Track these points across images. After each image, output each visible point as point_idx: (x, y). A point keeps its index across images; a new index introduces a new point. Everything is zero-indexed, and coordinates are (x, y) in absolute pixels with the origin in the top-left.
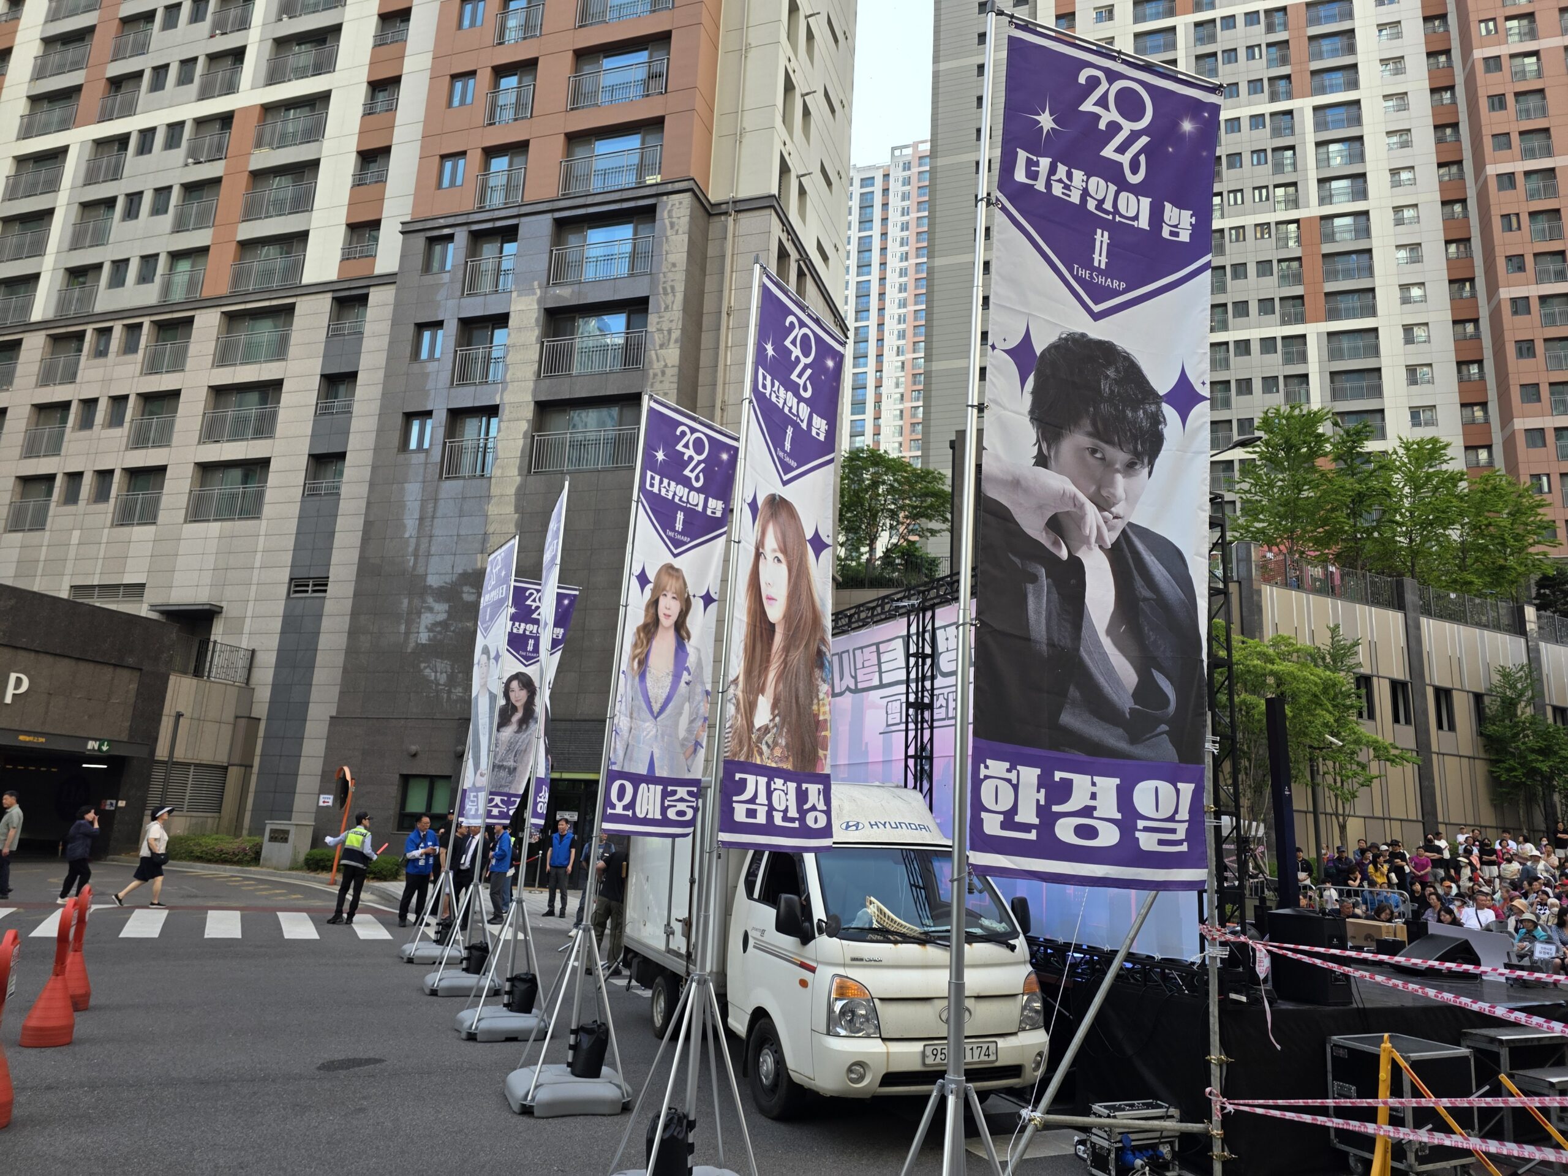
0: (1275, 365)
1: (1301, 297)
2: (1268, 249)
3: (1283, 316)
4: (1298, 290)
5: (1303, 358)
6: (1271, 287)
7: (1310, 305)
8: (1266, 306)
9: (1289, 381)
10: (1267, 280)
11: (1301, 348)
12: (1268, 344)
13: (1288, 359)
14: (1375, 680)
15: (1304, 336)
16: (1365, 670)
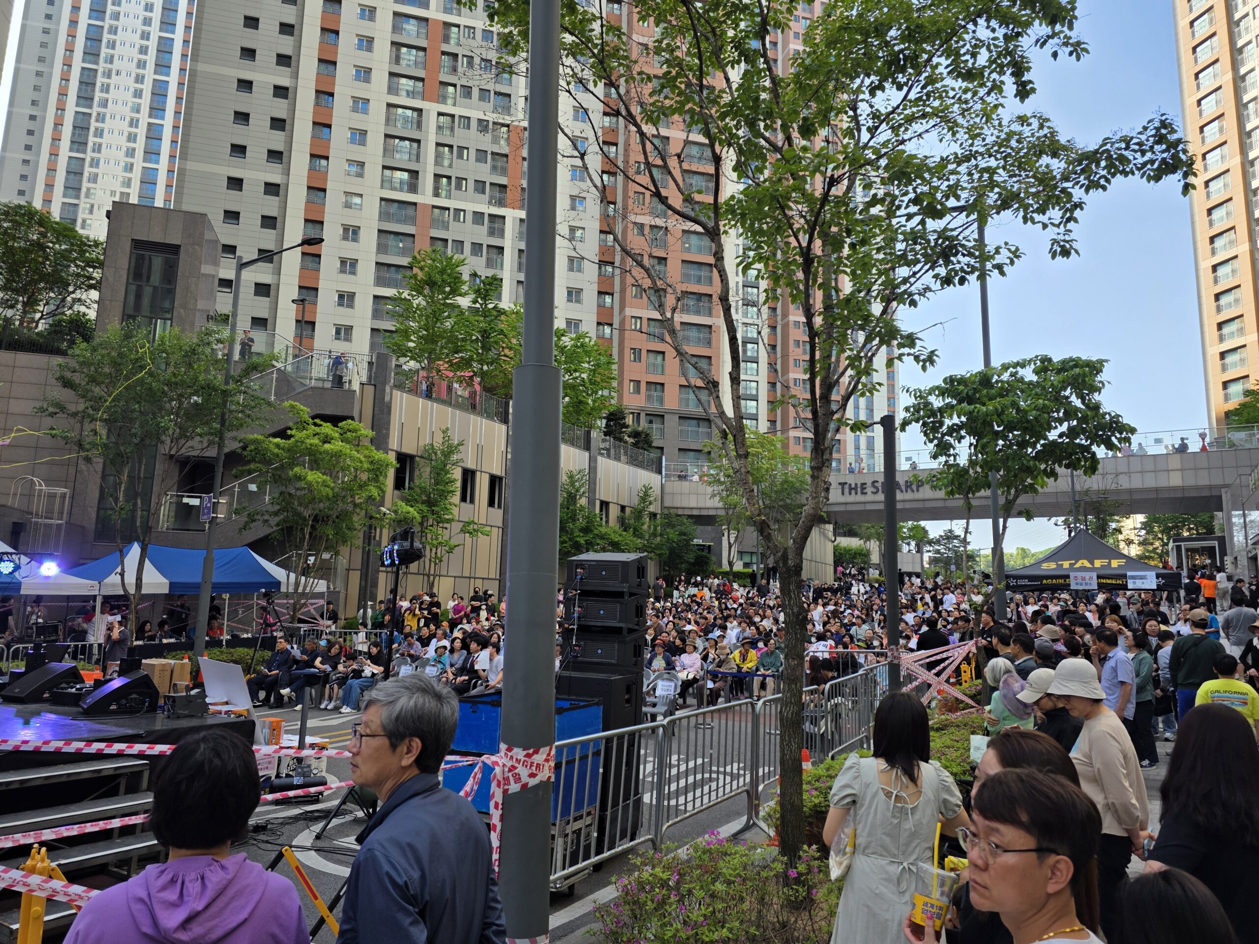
0: (481, 234)
1: (505, 187)
2: (486, 142)
3: (491, 198)
4: (503, 181)
5: (502, 234)
6: (484, 172)
7: (510, 195)
8: (480, 186)
9: (491, 250)
10: (482, 165)
11: (500, 225)
12: (478, 217)
13: (491, 233)
14: (478, 474)
15: (504, 217)
16: (470, 465)
